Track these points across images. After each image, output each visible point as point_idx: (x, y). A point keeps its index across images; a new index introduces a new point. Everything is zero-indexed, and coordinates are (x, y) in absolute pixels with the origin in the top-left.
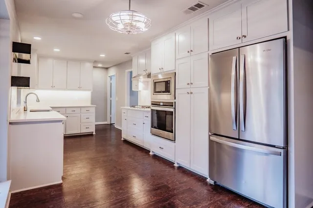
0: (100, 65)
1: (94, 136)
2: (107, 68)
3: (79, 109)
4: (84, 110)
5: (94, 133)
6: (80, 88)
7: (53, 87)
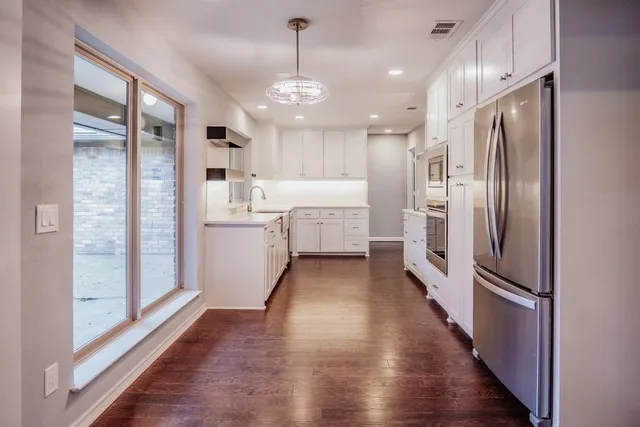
0: (388, 131)
1: (368, 259)
2: (406, 135)
3: (341, 211)
4: (348, 213)
5: (368, 255)
6: (345, 176)
7: (303, 176)
